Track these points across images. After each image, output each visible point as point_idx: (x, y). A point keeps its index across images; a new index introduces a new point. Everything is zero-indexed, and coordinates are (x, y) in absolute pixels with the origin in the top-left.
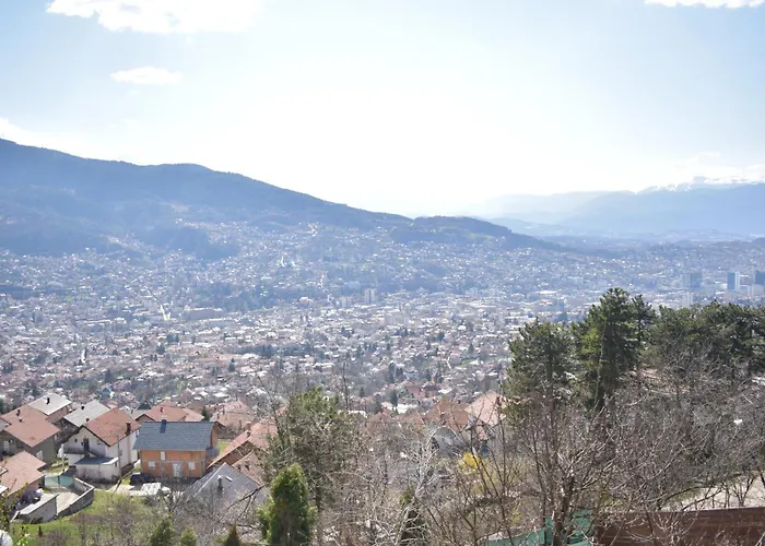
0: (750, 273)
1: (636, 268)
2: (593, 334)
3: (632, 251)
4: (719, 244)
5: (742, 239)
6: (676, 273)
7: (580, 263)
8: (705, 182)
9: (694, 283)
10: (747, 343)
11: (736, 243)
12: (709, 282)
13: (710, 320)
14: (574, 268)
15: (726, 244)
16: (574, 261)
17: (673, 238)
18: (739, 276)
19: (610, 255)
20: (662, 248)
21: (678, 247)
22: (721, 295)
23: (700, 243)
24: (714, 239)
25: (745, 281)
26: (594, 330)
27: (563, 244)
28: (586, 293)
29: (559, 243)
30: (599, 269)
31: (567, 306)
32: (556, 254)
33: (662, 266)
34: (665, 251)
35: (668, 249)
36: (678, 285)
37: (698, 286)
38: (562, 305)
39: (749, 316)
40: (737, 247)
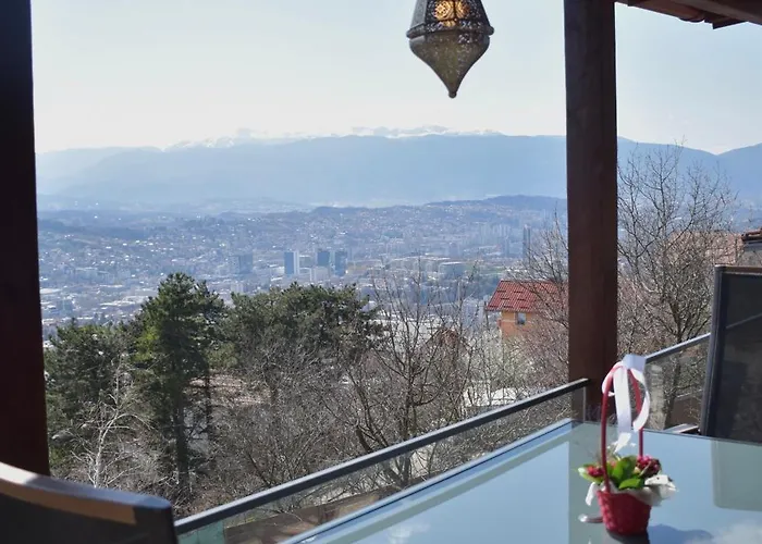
0: (312, 252)
1: (168, 252)
2: (151, 335)
3: (163, 229)
4: (271, 216)
5: (300, 209)
6: (220, 256)
7: (92, 248)
8: (253, 135)
9: (244, 268)
10: (334, 332)
11: (292, 215)
12: (262, 267)
13: (290, 308)
14: (83, 255)
15: (281, 215)
16: (83, 245)
17: (213, 210)
18: (298, 257)
19: (132, 234)
20: (200, 223)
21: (221, 222)
22: (278, 282)
23: (249, 215)
24: (264, 210)
25: (307, 263)
26: (153, 329)
27: (67, 222)
28: (102, 289)
29: (61, 220)
30: (118, 254)
31: (78, 308)
32: (57, 237)
33: (202, 248)
34: (204, 228)
35: (209, 225)
36: (224, 273)
37: (248, 272)
38: (70, 307)
39: (334, 300)
40: (294, 219)
